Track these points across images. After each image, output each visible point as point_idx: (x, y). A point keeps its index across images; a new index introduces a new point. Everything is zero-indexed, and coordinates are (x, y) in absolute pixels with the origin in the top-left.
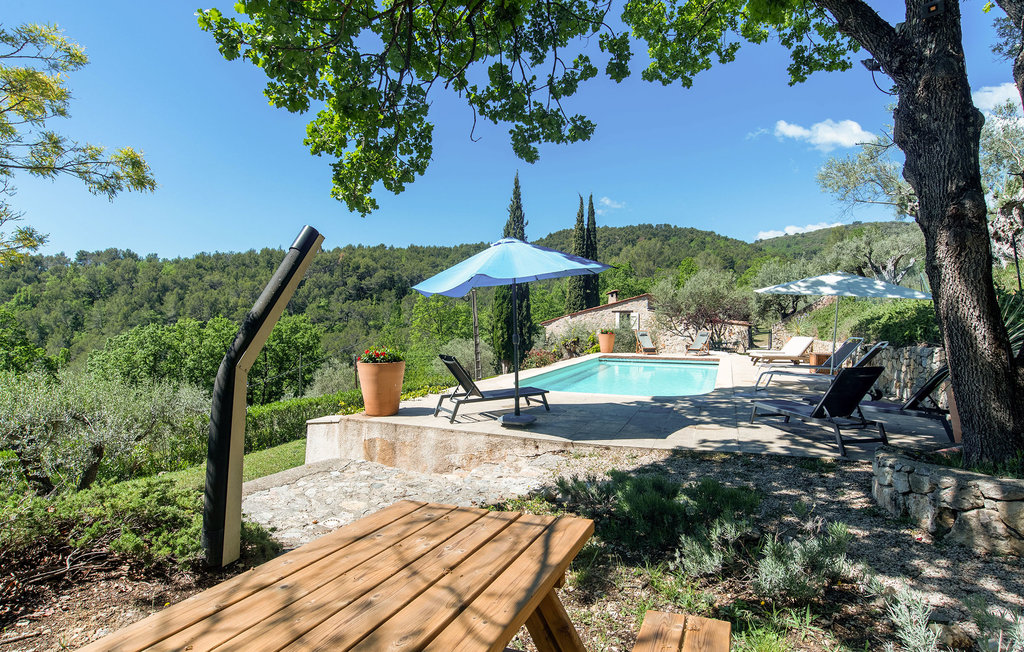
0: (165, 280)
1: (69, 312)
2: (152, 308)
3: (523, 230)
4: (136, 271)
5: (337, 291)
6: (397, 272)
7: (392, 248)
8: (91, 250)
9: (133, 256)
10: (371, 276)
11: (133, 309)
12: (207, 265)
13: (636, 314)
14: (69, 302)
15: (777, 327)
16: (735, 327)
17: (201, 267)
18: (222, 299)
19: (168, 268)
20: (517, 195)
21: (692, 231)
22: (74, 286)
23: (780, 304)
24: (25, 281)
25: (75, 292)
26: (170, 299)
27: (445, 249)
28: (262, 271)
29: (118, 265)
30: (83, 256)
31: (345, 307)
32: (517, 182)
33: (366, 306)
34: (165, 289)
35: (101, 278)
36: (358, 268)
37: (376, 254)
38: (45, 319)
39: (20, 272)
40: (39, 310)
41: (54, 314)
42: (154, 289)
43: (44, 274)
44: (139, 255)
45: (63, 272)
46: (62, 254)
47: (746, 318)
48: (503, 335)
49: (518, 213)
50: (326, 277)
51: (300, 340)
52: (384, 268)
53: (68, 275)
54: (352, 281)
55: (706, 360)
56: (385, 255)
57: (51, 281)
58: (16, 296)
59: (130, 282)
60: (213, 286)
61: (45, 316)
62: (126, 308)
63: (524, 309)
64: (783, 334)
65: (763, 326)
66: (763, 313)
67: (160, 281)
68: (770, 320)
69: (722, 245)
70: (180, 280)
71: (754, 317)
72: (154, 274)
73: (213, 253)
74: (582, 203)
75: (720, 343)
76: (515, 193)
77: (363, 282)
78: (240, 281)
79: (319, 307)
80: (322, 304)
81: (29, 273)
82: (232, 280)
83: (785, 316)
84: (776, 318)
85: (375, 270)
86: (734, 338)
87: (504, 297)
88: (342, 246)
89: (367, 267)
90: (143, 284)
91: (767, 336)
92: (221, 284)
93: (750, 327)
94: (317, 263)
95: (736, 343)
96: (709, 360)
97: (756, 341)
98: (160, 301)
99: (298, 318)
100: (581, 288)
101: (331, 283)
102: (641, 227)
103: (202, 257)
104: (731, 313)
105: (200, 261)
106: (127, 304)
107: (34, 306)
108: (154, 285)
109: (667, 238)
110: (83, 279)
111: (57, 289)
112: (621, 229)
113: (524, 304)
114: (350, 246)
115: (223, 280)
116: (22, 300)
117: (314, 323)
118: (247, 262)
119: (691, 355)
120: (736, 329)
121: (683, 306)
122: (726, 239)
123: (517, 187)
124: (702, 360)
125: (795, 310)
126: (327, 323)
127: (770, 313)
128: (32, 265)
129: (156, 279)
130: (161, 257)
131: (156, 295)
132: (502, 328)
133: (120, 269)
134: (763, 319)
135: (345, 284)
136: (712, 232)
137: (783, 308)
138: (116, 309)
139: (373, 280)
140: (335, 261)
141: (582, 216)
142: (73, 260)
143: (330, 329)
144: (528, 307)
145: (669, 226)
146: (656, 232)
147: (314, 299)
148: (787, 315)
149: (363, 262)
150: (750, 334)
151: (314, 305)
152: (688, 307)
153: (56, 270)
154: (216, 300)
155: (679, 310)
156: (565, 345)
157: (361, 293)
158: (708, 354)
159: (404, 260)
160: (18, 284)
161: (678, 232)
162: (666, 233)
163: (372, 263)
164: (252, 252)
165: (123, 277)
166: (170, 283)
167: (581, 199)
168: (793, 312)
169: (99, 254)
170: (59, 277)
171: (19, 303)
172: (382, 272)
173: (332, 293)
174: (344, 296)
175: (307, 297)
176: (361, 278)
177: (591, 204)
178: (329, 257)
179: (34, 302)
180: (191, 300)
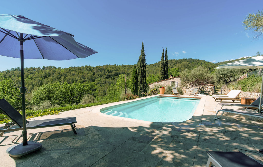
0: (62, 73)
1: (40, 81)
2: (58, 80)
3: (145, 58)
4: (55, 71)
5: (103, 76)
6: (118, 71)
7: (117, 65)
8: (46, 66)
9: (55, 68)
10: (112, 72)
11: (54, 80)
12: (72, 70)
13: (177, 82)
14: (40, 79)
15: (224, 86)
16: (209, 86)
17: (70, 70)
18: (75, 78)
19: (63, 70)
20: (143, 48)
21: (198, 60)
22: (41, 75)
23: (225, 79)
24: (30, 73)
25: (41, 76)
26: (62, 78)
27: (131, 65)
28: (85, 71)
29: (51, 70)
30: (44, 68)
31: (105, 80)
32: (143, 44)
33: (110, 80)
34: (62, 75)
35: (47, 73)
36: (108, 70)
37: (113, 67)
38: (34, 83)
39: (30, 72)
40: (33, 81)
41: (36, 81)
42: (59, 75)
43: (35, 72)
44: (56, 67)
45: (39, 71)
46: (39, 67)
47: (213, 83)
48: (133, 88)
49: (143, 53)
50: (100, 73)
51: (85, 89)
52: (115, 70)
53: (40, 72)
54: (107, 73)
55: (196, 98)
56: (116, 67)
57: (36, 74)
58: (28, 77)
59: (54, 74)
60: (73, 75)
61: (34, 82)
62: (52, 80)
63: (144, 80)
64: (226, 89)
65: (219, 86)
66: (219, 82)
67: (60, 74)
68: (222, 84)
69: (207, 64)
70: (65, 73)
71: (216, 84)
72: (59, 72)
73: (73, 67)
74: (163, 50)
75: (204, 91)
76: (142, 47)
77: (110, 74)
78: (79, 74)
79: (98, 80)
80: (99, 79)
81: (32, 72)
82: (78, 73)
83: (227, 83)
84: (224, 83)
85: (113, 71)
86: (209, 90)
87: (134, 76)
88: (105, 65)
89: (111, 70)
90: (56, 74)
91: (220, 89)
92: (75, 74)
93: (215, 86)
94: (98, 69)
95: (209, 92)
96: (198, 98)
97: (217, 91)
98: (60, 78)
99: (93, 83)
100: (163, 75)
101: (101, 74)
102: (184, 59)
103: (71, 68)
104: (207, 81)
105: (70, 69)
106: (52, 79)
107: (32, 79)
108: (59, 74)
109: (191, 62)
110: (43, 73)
111: (37, 75)
112: (178, 60)
113: (144, 79)
114: (107, 65)
115: (75, 73)
116: (29, 78)
117: (97, 84)
118: (81, 69)
119: (191, 96)
120: (209, 87)
121: (190, 79)
122: (208, 62)
123: (143, 45)
124: (195, 98)
125: (230, 81)
126: (100, 84)
127: (221, 82)
128: (32, 70)
129: (59, 73)
130: (62, 68)
131: (59, 77)
132: (133, 86)
133: (51, 71)
134: (219, 84)
135: (105, 74)
136: (204, 61)
137: (226, 80)
138: (50, 80)
139: (112, 73)
140: (103, 69)
141: (164, 54)
142: (42, 69)
143: (101, 86)
144: (146, 80)
145: (192, 59)
146: (188, 61)
147: (97, 78)
148: (228, 82)
149: (110, 69)
150: (214, 88)
151: (97, 80)
152: (192, 79)
153: (38, 71)
154: (73, 78)
155: (189, 80)
156: (152, 91)
157: (109, 77)
158: (198, 96)
159: (120, 68)
160: (29, 74)
161: (194, 61)
162: (191, 61)
163: (112, 69)
164: (83, 67)
165: (52, 72)
166: (63, 74)
167: (163, 49)
168: (229, 82)
169: (47, 67)
170: (38, 73)
171: (29, 79)
172: (114, 71)
173: (102, 77)
174: (105, 77)
175: (95, 78)
176: (109, 73)
177: (166, 50)
178: (101, 68)
179: (32, 78)
180: (67, 78)
